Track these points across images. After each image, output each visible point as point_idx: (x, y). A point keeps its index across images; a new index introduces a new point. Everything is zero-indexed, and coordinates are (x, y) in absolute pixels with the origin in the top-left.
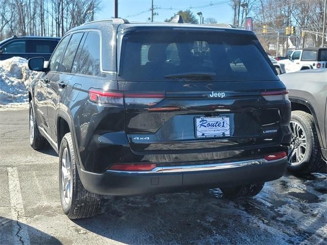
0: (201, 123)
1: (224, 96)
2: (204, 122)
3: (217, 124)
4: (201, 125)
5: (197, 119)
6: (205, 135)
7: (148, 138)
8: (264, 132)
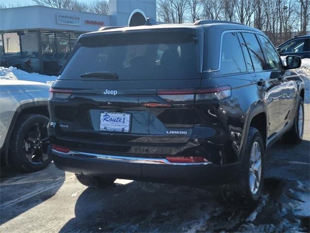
2: (107, 117)
3: (118, 120)
4: (104, 119)
5: (102, 114)
6: (107, 128)
7: (67, 126)
8: (167, 132)
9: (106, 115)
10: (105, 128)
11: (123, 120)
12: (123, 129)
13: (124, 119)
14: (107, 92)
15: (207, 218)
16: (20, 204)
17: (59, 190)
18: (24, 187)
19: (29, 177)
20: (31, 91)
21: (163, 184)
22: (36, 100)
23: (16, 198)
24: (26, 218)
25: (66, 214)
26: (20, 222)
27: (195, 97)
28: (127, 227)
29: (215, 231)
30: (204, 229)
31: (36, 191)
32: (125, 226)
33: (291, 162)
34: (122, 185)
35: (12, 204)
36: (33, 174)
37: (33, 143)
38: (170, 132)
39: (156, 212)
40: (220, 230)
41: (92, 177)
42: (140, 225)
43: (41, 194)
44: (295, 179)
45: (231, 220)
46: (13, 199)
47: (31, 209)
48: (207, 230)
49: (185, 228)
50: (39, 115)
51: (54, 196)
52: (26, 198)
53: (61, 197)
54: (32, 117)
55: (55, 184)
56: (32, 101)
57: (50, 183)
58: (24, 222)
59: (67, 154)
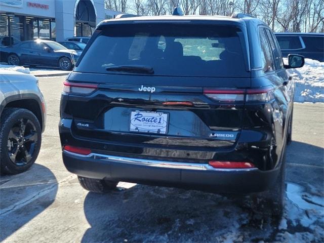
0: (136, 117)
1: (154, 91)
2: (139, 116)
3: (153, 120)
4: (136, 119)
5: (132, 112)
6: (139, 129)
7: (88, 125)
8: (211, 135)
9: (138, 114)
10: (137, 129)
11: (158, 120)
12: (159, 130)
13: (160, 119)
14: (143, 89)
15: (238, 226)
16: (18, 212)
17: (57, 195)
18: (13, 192)
19: (13, 180)
20: (15, 81)
21: (172, 189)
22: (21, 92)
23: (10, 205)
24: (32, 229)
25: (79, 224)
26: (28, 234)
27: (245, 98)
28: (155, 238)
29: (253, 241)
30: (240, 239)
31: (30, 197)
32: (153, 237)
33: (291, 164)
34: (126, 189)
35: (8, 213)
36: (17, 175)
37: (16, 140)
38: (215, 135)
39: (178, 220)
40: (258, 240)
41: (98, 181)
42: (169, 235)
43: (37, 200)
44: (306, 182)
45: (263, 228)
46: (7, 207)
47: (34, 219)
48: (244, 240)
49: (220, 238)
50: (23, 109)
51: (54, 203)
52: (23, 205)
53: (62, 203)
54: (17, 111)
55: (48, 188)
56: (17, 93)
57: (42, 188)
58: (33, 233)
59: (88, 156)
